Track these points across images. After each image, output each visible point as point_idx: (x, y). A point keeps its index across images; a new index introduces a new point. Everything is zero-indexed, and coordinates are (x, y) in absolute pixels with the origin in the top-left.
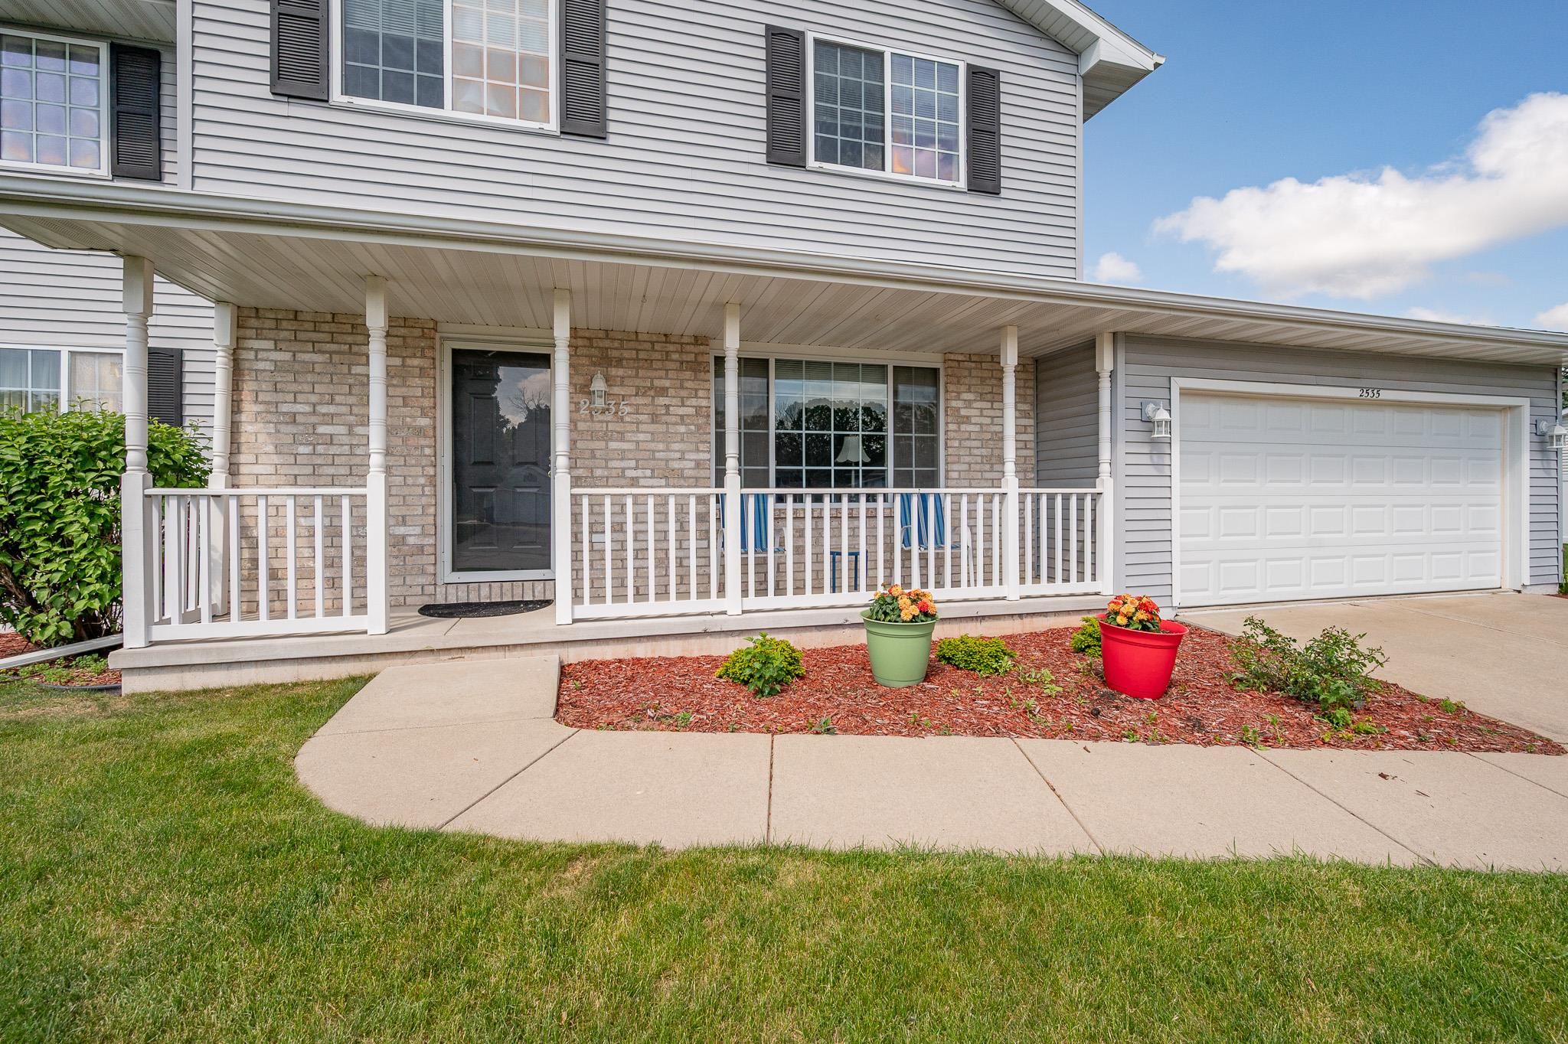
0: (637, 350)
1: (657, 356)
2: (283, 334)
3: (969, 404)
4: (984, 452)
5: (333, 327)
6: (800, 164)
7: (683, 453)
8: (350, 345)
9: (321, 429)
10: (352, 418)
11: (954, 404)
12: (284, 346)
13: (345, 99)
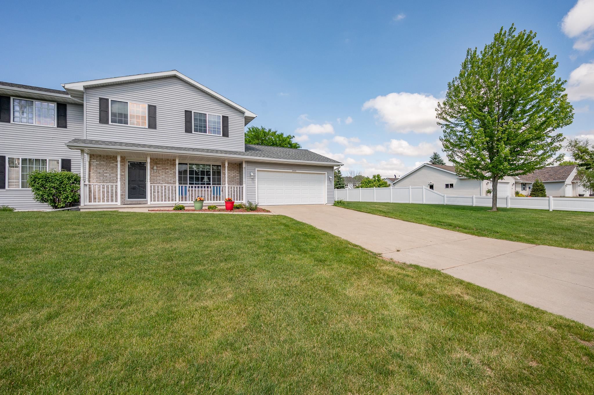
0: (162, 162)
1: (166, 163)
2: (98, 159)
5: (107, 158)
6: (191, 132)
7: (171, 179)
9: (105, 175)
11: (224, 171)
12: (98, 161)
13: (111, 123)
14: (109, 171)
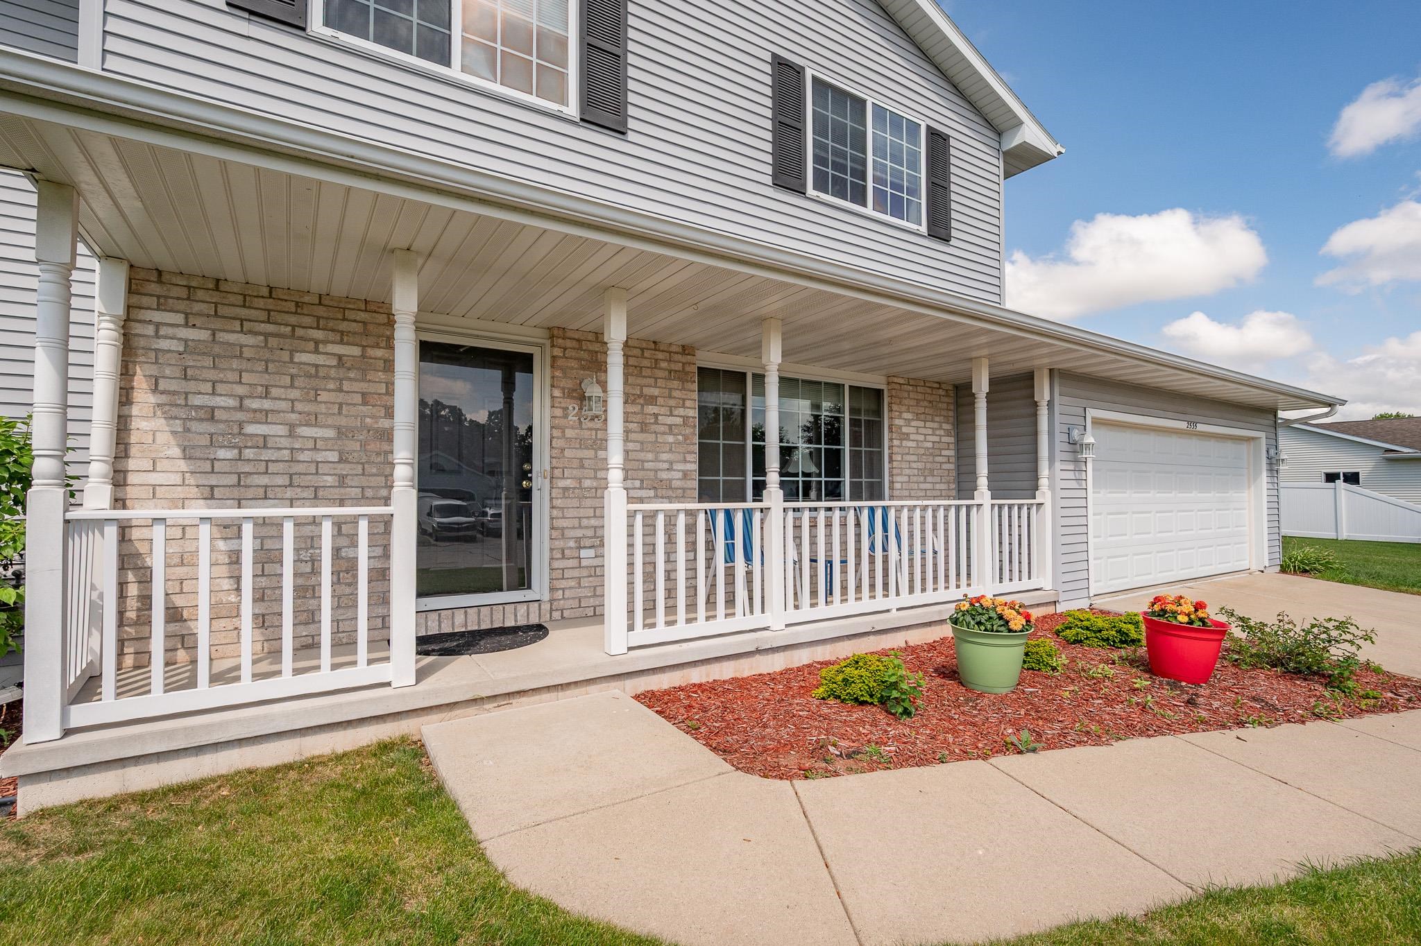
0: (628, 356)
2: (197, 307)
3: (908, 423)
5: (270, 304)
6: (799, 189)
7: (671, 463)
8: (293, 327)
9: (250, 429)
10: (294, 416)
11: (895, 421)
12: (198, 322)
13: (328, 32)
14: (284, 405)
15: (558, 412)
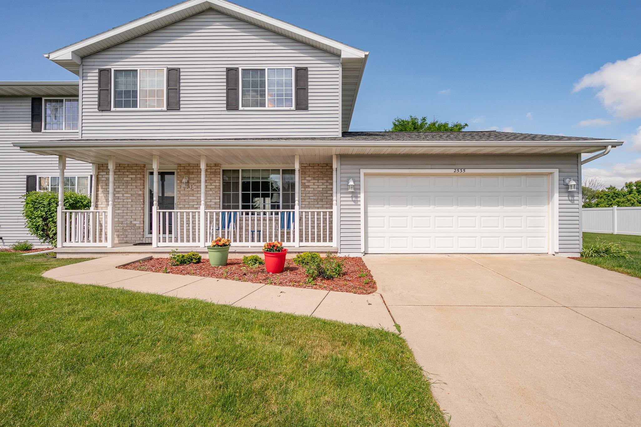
0: (198, 169)
3: (309, 181)
4: (315, 198)
5: (119, 168)
6: (237, 109)
7: (211, 200)
10: (123, 192)
11: (303, 181)
13: (115, 109)
15: (179, 187)
